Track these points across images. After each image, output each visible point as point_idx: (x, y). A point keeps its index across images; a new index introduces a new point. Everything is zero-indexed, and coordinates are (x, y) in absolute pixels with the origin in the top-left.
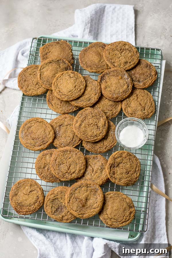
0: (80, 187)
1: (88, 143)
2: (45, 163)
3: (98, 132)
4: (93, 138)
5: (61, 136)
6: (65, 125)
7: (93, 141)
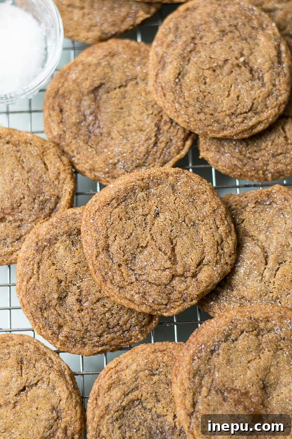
0: (226, 340)
1: (223, 146)
2: (60, 282)
3: (259, 93)
4: (242, 122)
5: (105, 130)
6: (113, 86)
7: (243, 131)
